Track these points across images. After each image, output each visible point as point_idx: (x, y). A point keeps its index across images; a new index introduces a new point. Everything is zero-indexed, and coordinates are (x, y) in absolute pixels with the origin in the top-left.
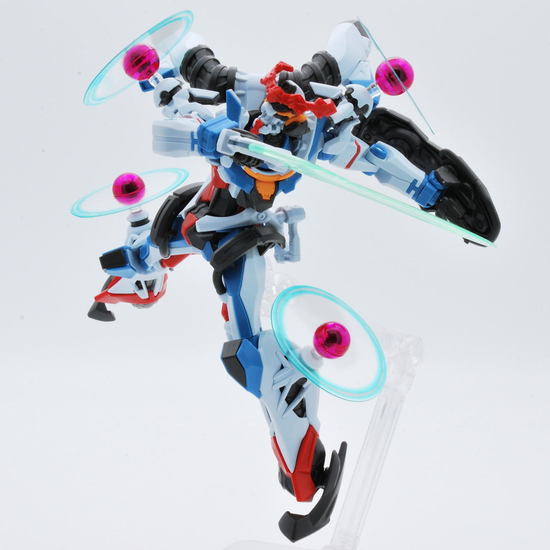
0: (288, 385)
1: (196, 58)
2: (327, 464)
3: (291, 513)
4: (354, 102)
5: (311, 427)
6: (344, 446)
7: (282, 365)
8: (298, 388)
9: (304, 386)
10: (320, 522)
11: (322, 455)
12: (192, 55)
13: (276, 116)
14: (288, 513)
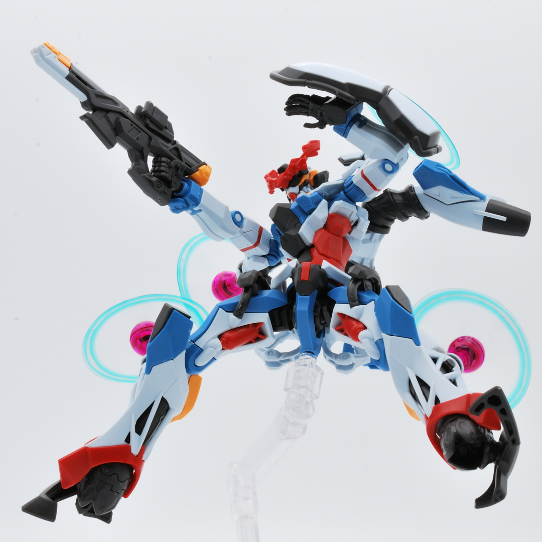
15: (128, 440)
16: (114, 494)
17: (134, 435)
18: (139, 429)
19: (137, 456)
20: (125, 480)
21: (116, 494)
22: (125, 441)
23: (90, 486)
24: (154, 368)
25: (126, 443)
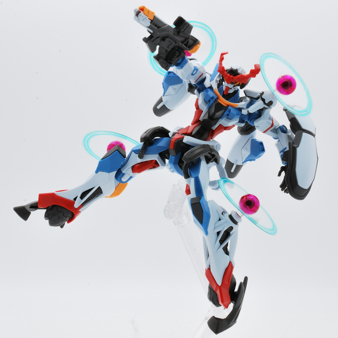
0: (222, 230)
2: (236, 290)
3: (215, 317)
4: (263, 100)
5: (230, 262)
6: (246, 279)
7: (220, 218)
8: (227, 234)
9: (231, 233)
10: (231, 323)
11: (234, 284)
14: (214, 317)
15: (75, 199)
16: (60, 221)
17: (78, 198)
18: (82, 196)
19: (76, 209)
20: (68, 217)
21: (61, 221)
22: (74, 199)
23: (50, 212)
24: (99, 172)
25: (74, 200)
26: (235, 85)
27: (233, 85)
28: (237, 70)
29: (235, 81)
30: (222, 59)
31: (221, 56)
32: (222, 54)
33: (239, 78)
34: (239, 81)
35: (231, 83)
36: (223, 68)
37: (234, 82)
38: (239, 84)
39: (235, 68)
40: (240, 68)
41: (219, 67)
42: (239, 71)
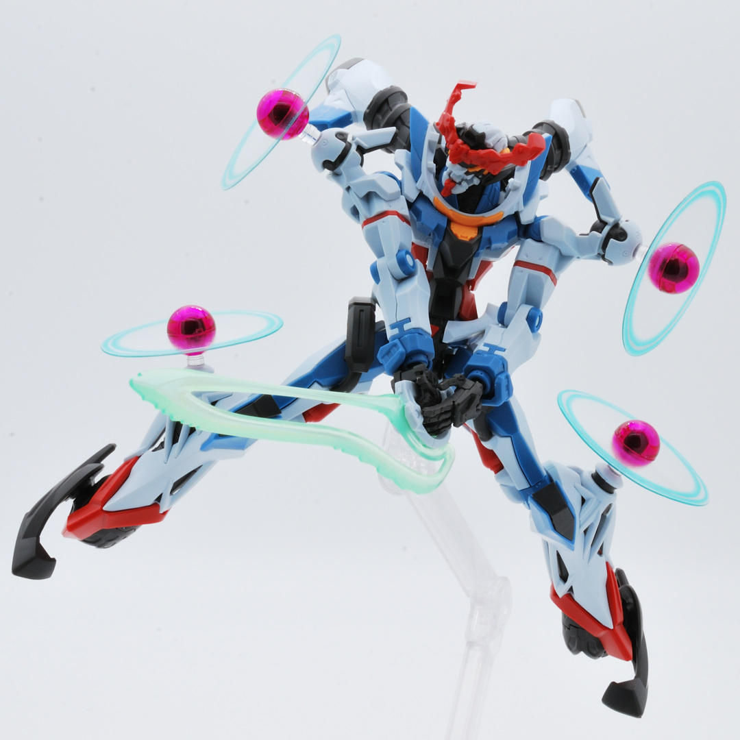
0: (595, 520)
1: (388, 104)
7: (582, 498)
12: (383, 99)
13: (467, 173)
26: (471, 171)
27: (466, 170)
28: (483, 136)
29: (471, 161)
30: (455, 98)
31: (455, 91)
32: (460, 87)
33: (482, 157)
34: (482, 165)
35: (459, 164)
36: (452, 120)
37: (468, 163)
38: (481, 171)
39: (479, 129)
40: (492, 135)
41: (443, 116)
42: (490, 141)
